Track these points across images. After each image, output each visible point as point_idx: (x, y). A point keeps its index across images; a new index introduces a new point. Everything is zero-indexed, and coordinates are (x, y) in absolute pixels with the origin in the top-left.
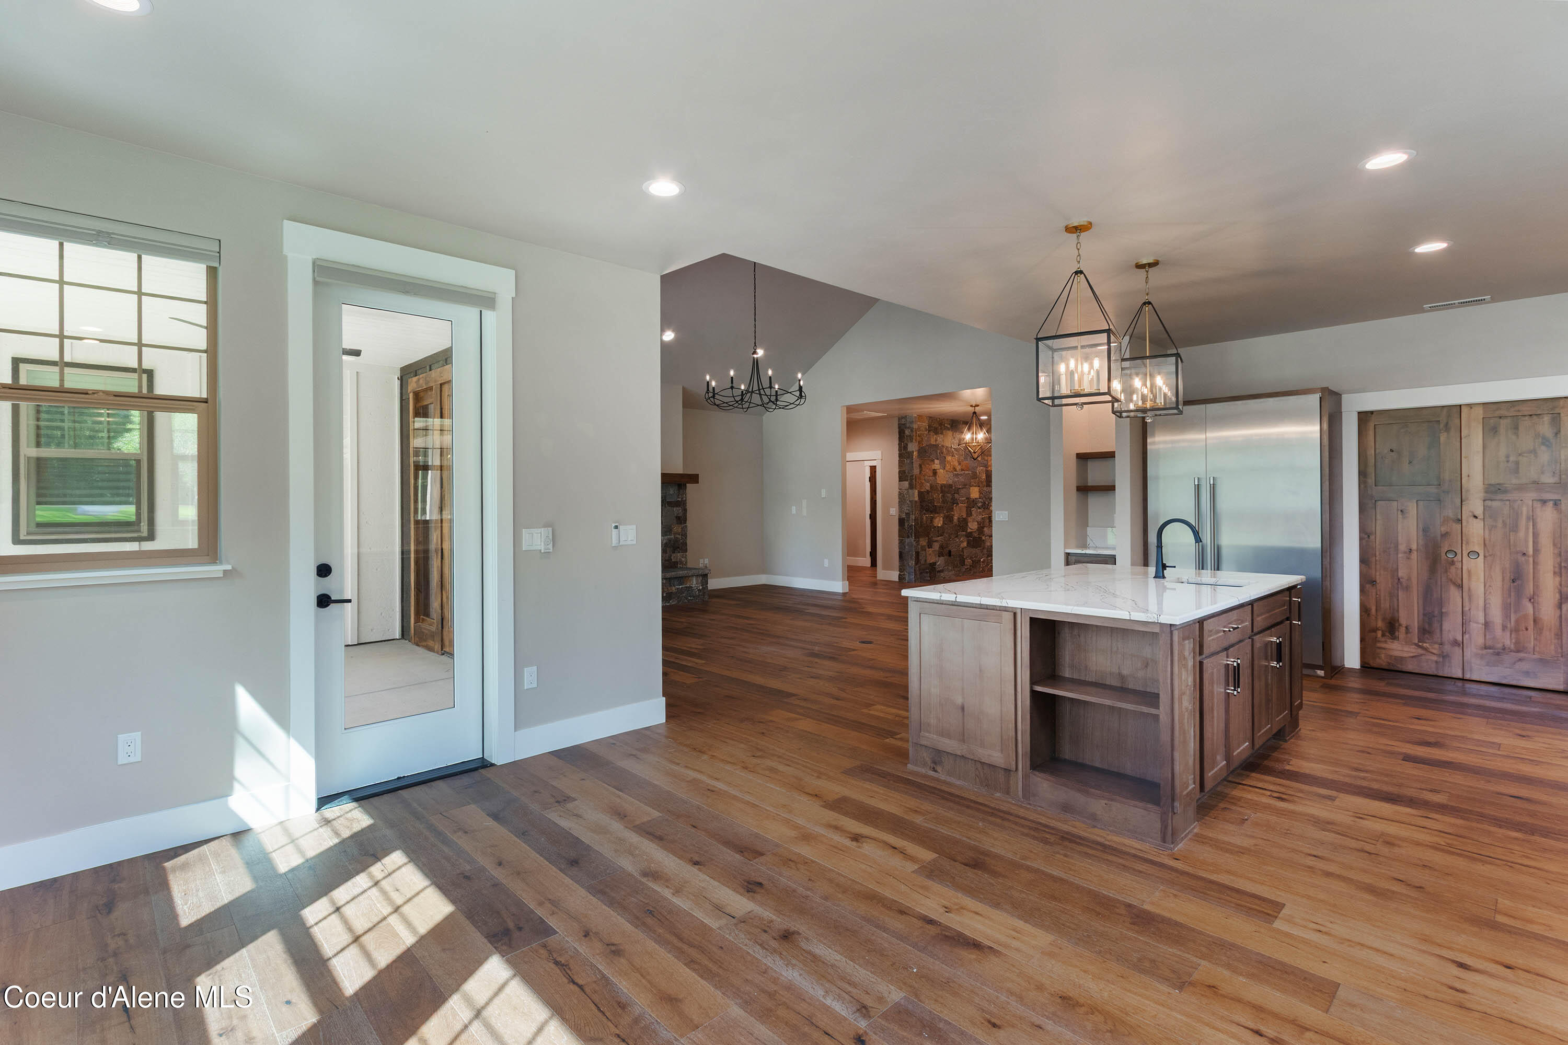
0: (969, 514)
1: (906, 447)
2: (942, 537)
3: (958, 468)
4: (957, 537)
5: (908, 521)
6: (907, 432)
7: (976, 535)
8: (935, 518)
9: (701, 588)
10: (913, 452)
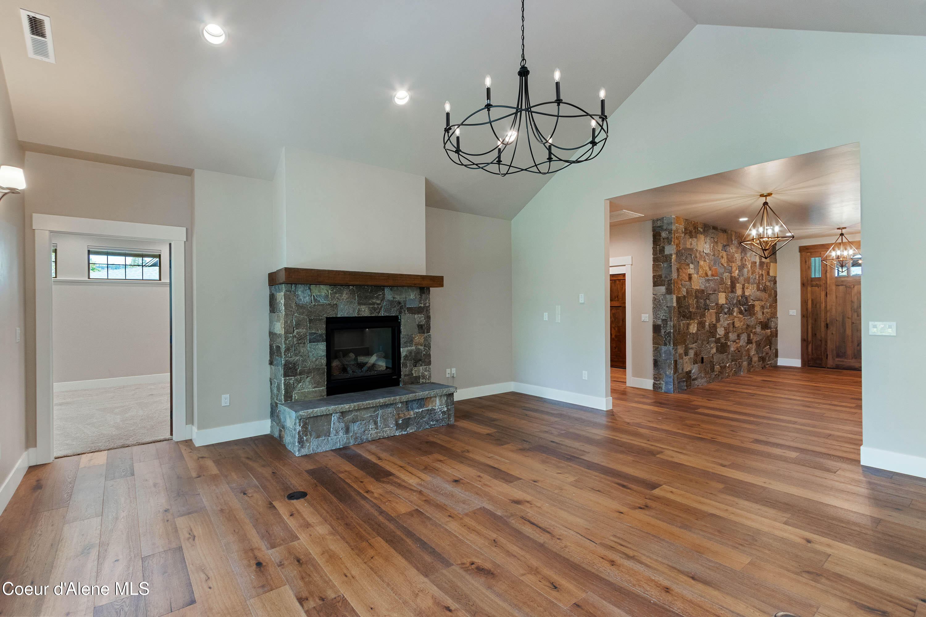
0: (718, 320)
1: (662, 250)
2: (696, 344)
3: (710, 273)
4: (708, 343)
5: (665, 327)
6: (664, 234)
7: (723, 341)
8: (691, 325)
9: (445, 409)
10: (671, 255)
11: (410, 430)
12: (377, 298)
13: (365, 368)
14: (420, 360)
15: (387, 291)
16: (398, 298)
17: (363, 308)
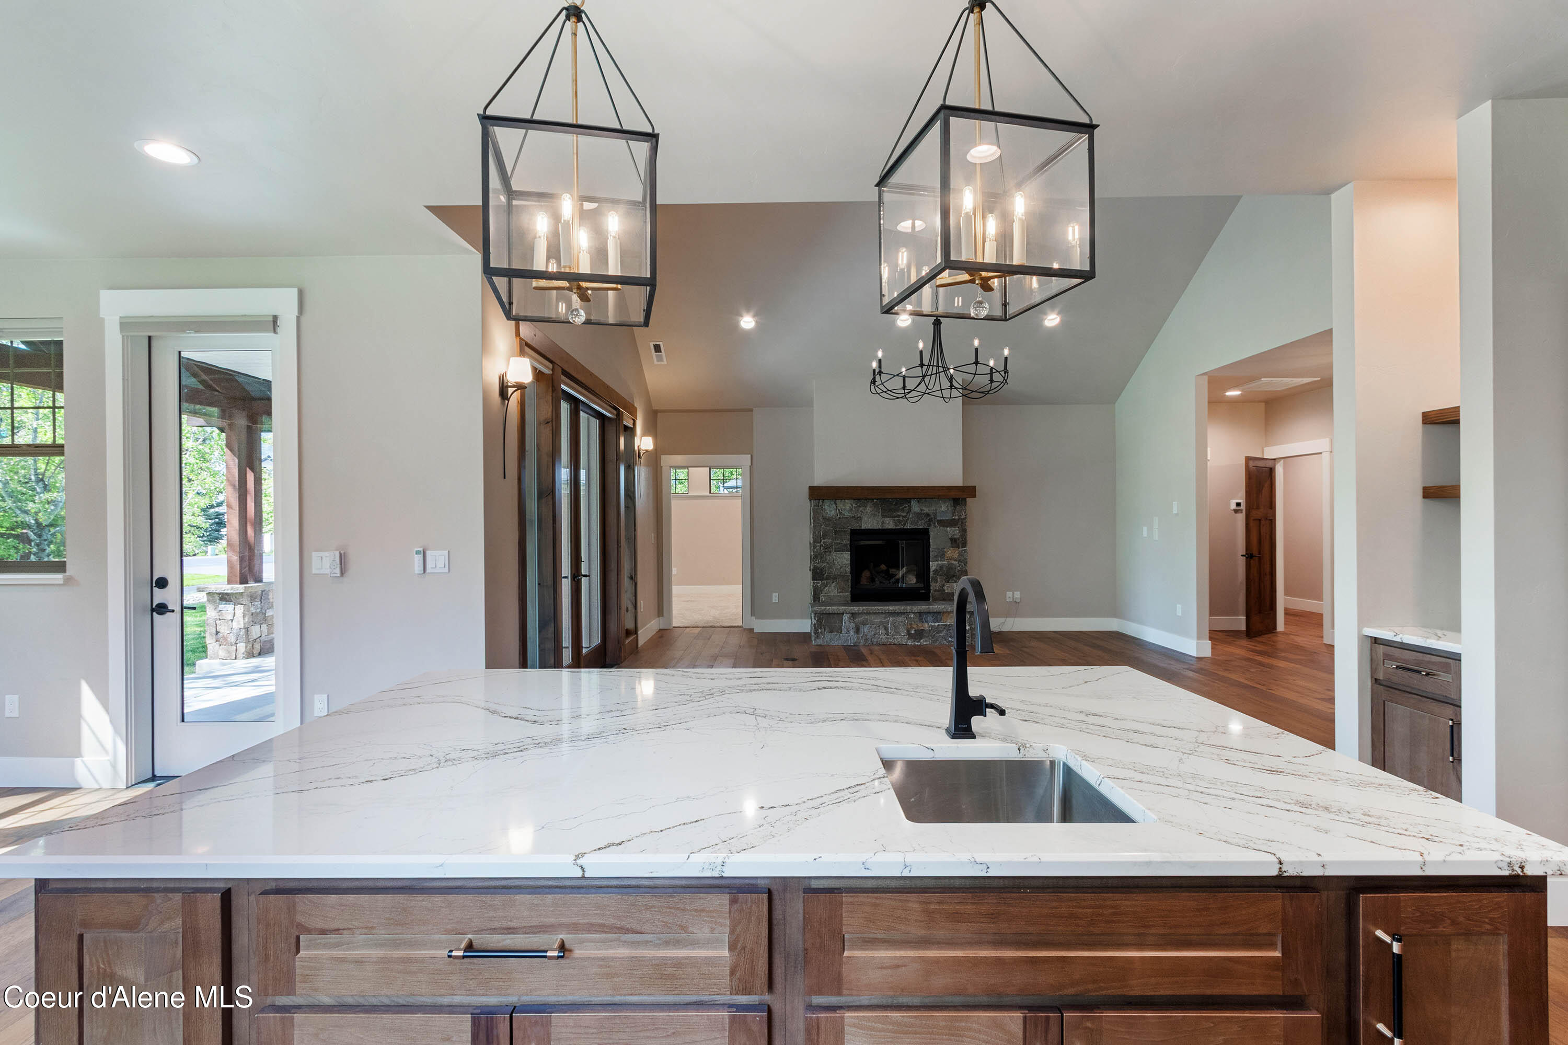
11: (923, 642)
12: (903, 510)
13: (893, 580)
14: (954, 576)
15: (913, 503)
16: (926, 510)
17: (887, 520)
